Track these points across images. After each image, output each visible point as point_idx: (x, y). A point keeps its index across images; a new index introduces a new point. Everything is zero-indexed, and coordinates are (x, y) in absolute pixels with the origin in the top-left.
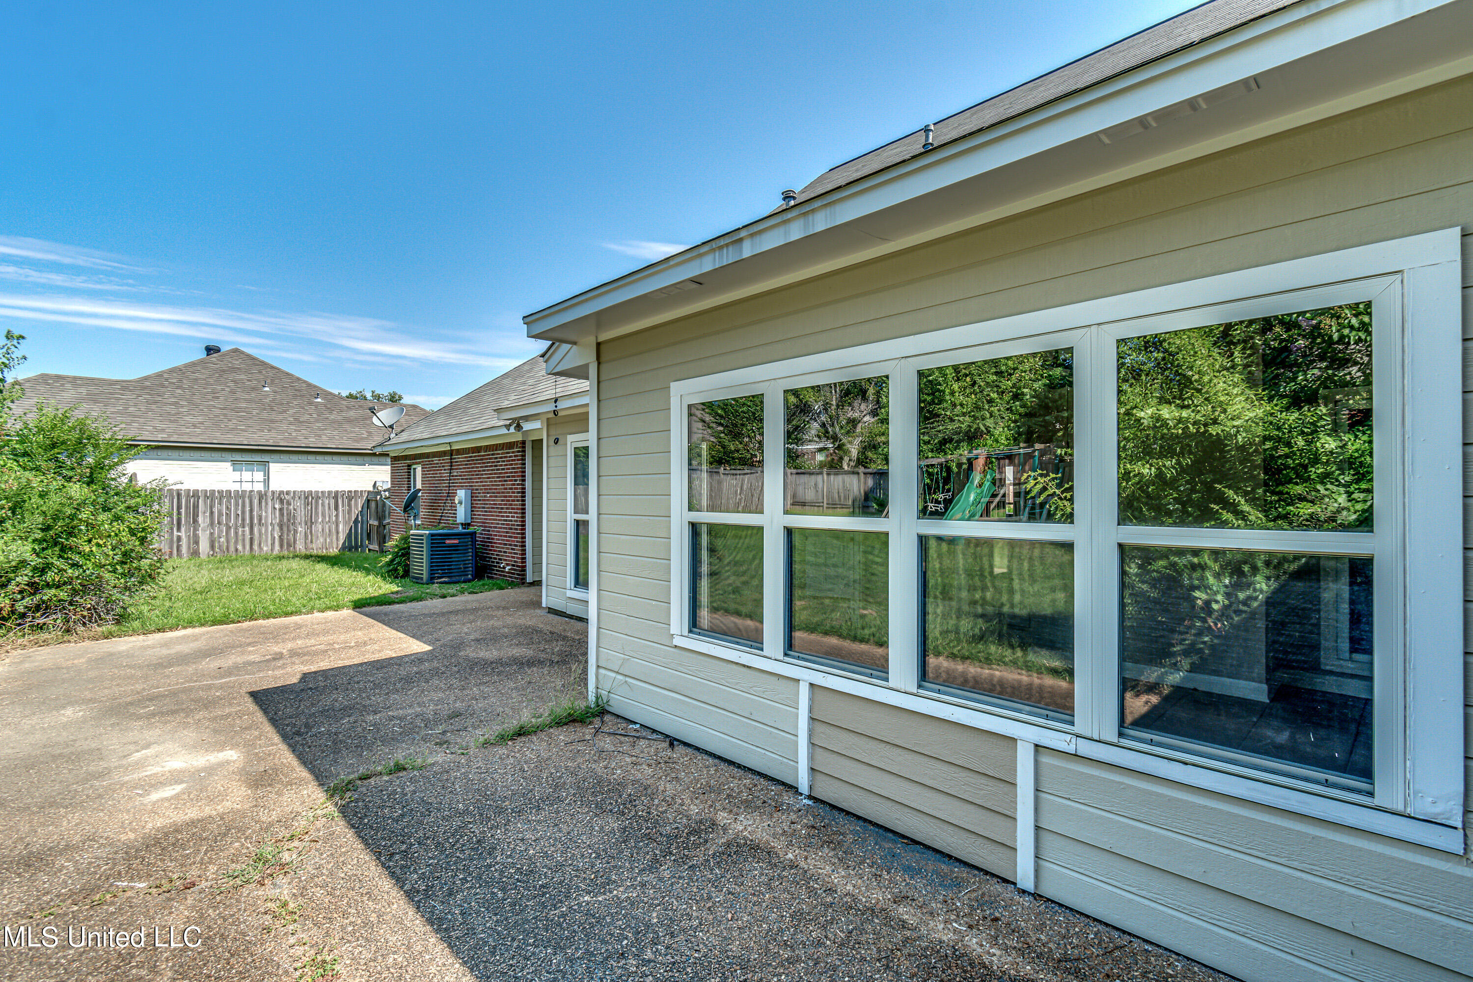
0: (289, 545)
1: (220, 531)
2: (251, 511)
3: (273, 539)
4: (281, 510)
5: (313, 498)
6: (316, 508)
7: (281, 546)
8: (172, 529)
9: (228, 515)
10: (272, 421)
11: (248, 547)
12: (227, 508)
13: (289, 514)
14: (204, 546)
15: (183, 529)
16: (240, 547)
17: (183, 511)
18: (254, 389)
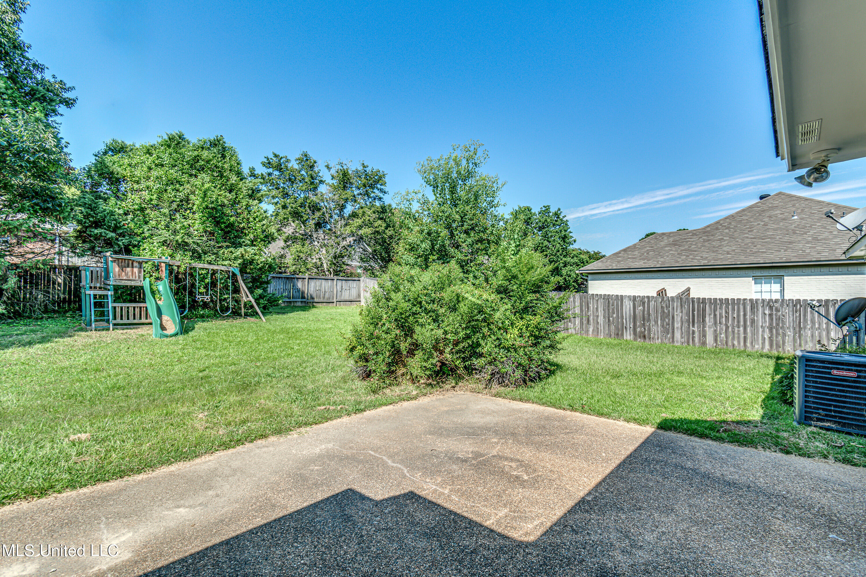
0: (778, 346)
1: (721, 329)
2: (745, 315)
3: (764, 339)
4: (771, 315)
5: (801, 306)
6: (805, 315)
7: (771, 345)
8: (689, 325)
9: (727, 318)
10: (791, 243)
11: (742, 344)
12: (726, 312)
13: (778, 319)
14: (710, 339)
15: (696, 326)
16: (736, 343)
17: (696, 313)
18: (784, 219)
